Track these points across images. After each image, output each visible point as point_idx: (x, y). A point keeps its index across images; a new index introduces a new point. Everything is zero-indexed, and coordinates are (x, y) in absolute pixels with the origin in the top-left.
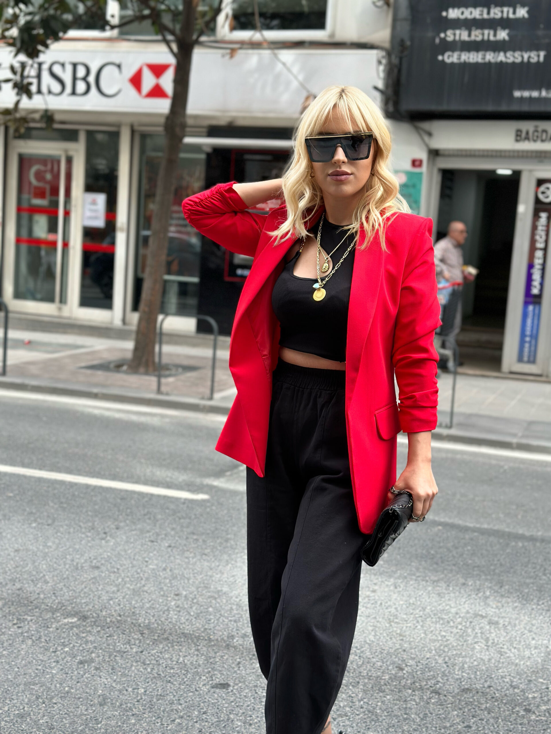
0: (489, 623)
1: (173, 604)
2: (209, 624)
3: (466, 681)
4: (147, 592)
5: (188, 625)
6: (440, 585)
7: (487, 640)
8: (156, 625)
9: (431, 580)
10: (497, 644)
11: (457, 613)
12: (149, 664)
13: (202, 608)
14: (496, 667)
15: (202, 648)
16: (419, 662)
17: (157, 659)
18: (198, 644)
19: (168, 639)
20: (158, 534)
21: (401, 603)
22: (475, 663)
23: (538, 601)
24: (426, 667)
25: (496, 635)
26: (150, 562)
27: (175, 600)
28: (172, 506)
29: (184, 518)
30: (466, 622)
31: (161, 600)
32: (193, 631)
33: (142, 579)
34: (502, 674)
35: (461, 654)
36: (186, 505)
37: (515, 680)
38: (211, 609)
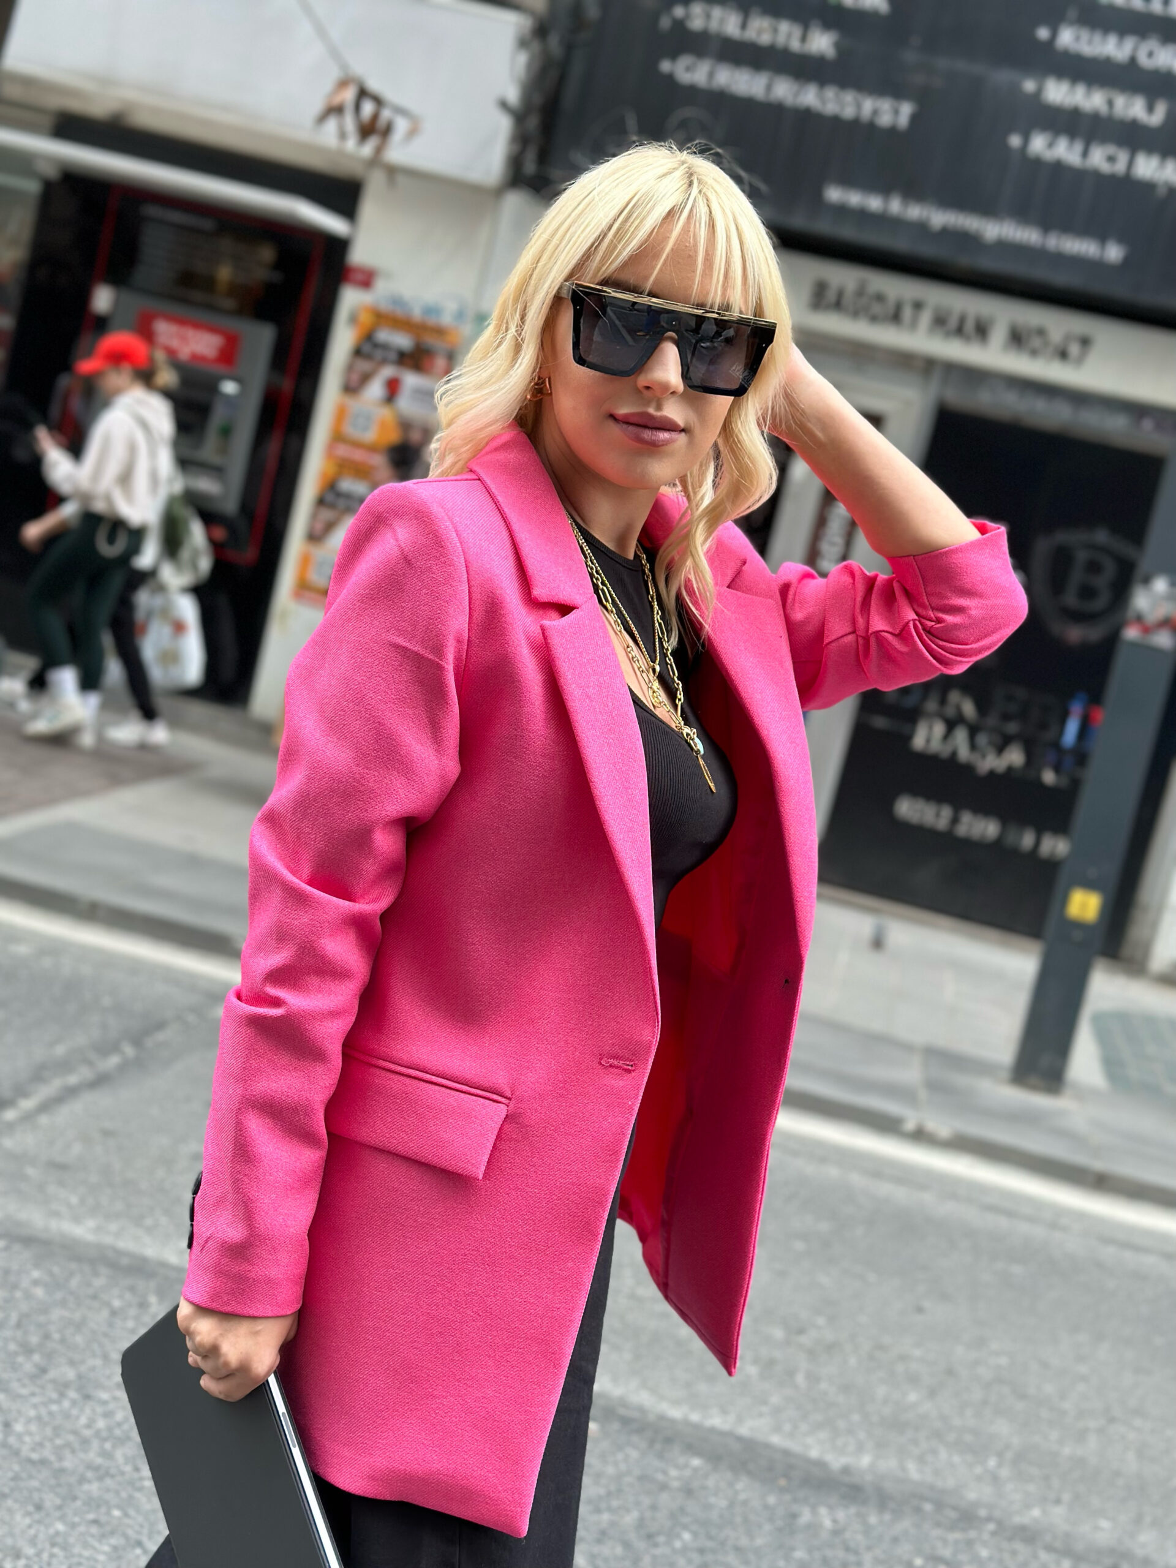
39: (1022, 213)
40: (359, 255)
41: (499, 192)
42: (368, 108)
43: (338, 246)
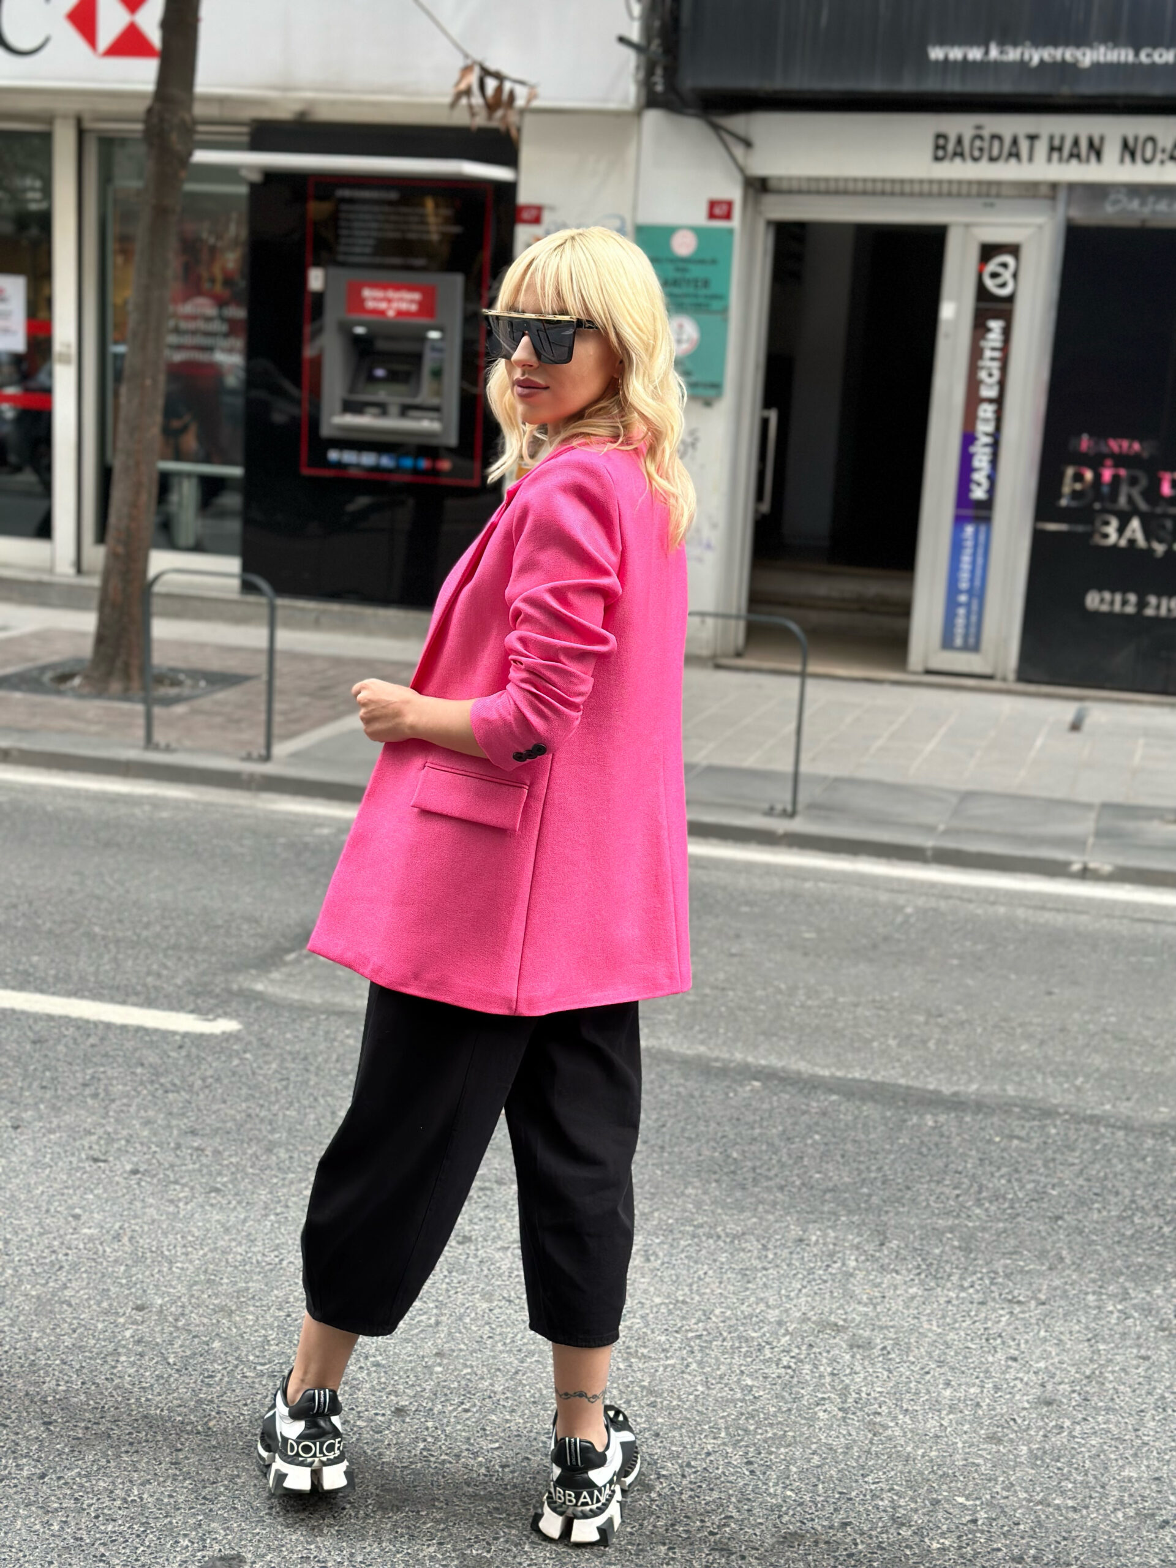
0: (851, 1347)
1: (128, 1334)
2: (209, 1385)
3: (791, 1512)
4: (70, 1305)
5: (159, 1394)
6: (748, 1246)
7: (844, 1393)
8: (83, 1397)
9: (727, 1235)
10: (868, 1403)
11: (780, 1323)
12: (56, 1510)
13: (196, 1340)
14: (863, 1468)
15: (186, 1458)
16: (689, 1465)
17: (76, 1495)
18: (179, 1446)
19: (109, 1436)
20: (110, 1140)
21: (658, 1300)
22: (816, 1460)
23: (962, 1278)
24: (704, 1479)
25: (865, 1378)
26: (84, 1218)
27: (135, 1322)
28: (152, 1058)
29: (177, 1089)
30: (798, 1347)
31: (100, 1326)
32: (170, 1410)
33: (61, 1268)
34: (873, 1487)
35: (784, 1435)
36: (183, 1053)
37: (902, 1502)
38: (216, 1344)
39: (1112, 38)
40: (525, 197)
41: (638, 113)
42: (491, 84)
43: (508, 190)
